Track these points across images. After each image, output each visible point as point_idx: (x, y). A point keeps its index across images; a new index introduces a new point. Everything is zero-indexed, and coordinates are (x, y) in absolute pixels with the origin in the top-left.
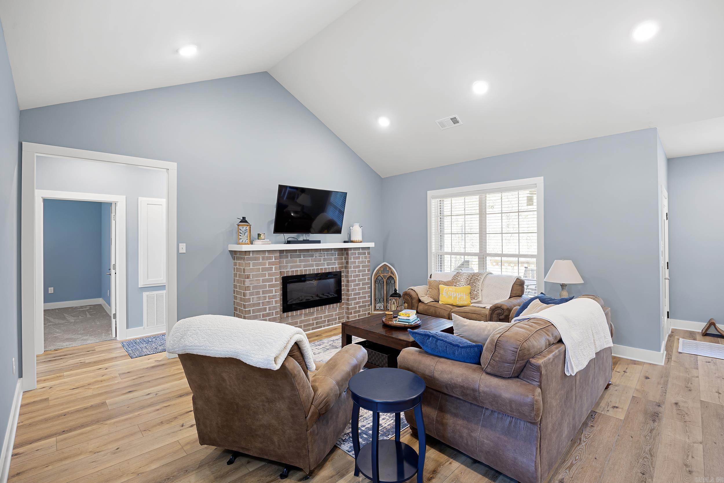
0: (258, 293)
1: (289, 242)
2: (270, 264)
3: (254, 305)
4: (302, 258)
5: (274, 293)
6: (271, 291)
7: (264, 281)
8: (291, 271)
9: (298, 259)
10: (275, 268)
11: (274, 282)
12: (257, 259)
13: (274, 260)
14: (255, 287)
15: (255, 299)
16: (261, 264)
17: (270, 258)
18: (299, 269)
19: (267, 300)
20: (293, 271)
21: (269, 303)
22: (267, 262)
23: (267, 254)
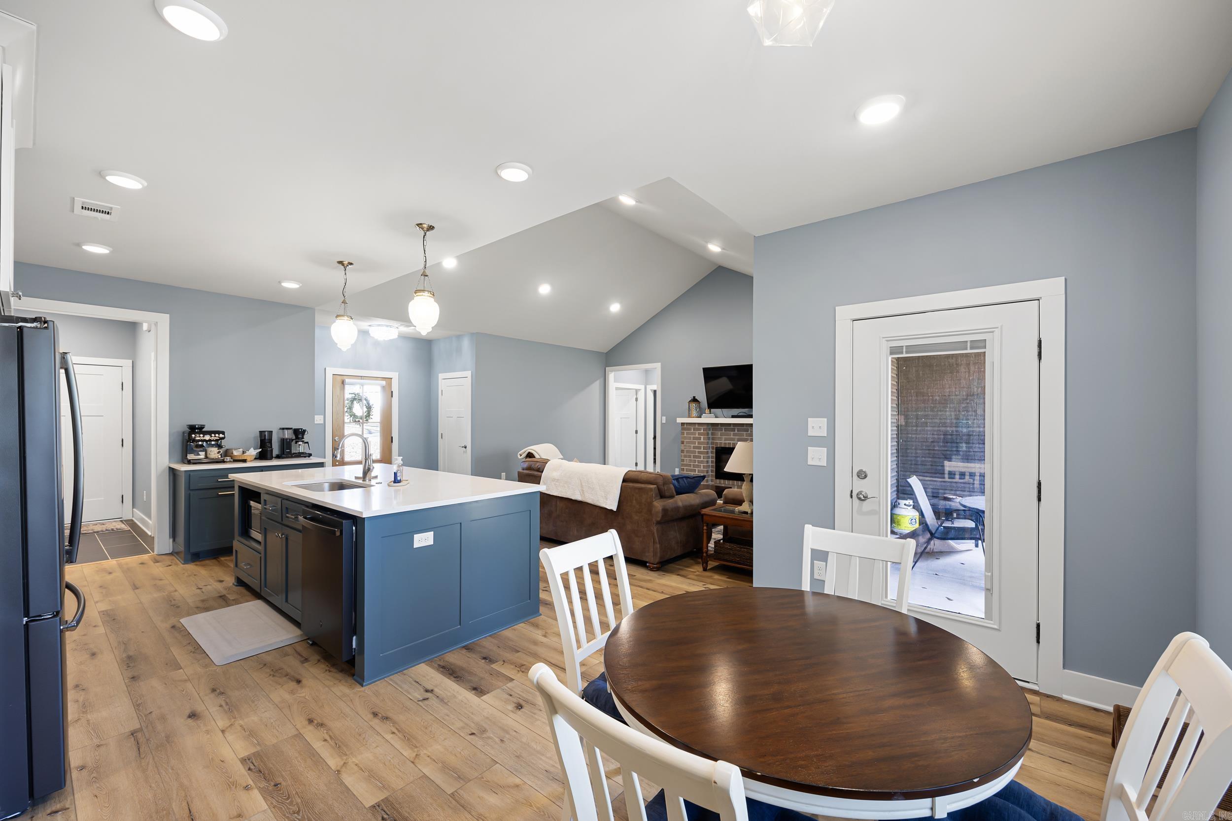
0: (690, 457)
1: (733, 417)
2: (699, 434)
3: (686, 465)
4: (736, 432)
5: (702, 459)
6: (700, 457)
7: (694, 447)
8: (724, 443)
9: (732, 433)
10: (703, 438)
11: (702, 450)
12: (690, 429)
13: (702, 431)
14: (687, 452)
15: (688, 461)
16: (692, 434)
17: (700, 430)
18: (732, 442)
19: (697, 463)
20: (726, 443)
21: (698, 466)
22: (697, 432)
23: (697, 426)
